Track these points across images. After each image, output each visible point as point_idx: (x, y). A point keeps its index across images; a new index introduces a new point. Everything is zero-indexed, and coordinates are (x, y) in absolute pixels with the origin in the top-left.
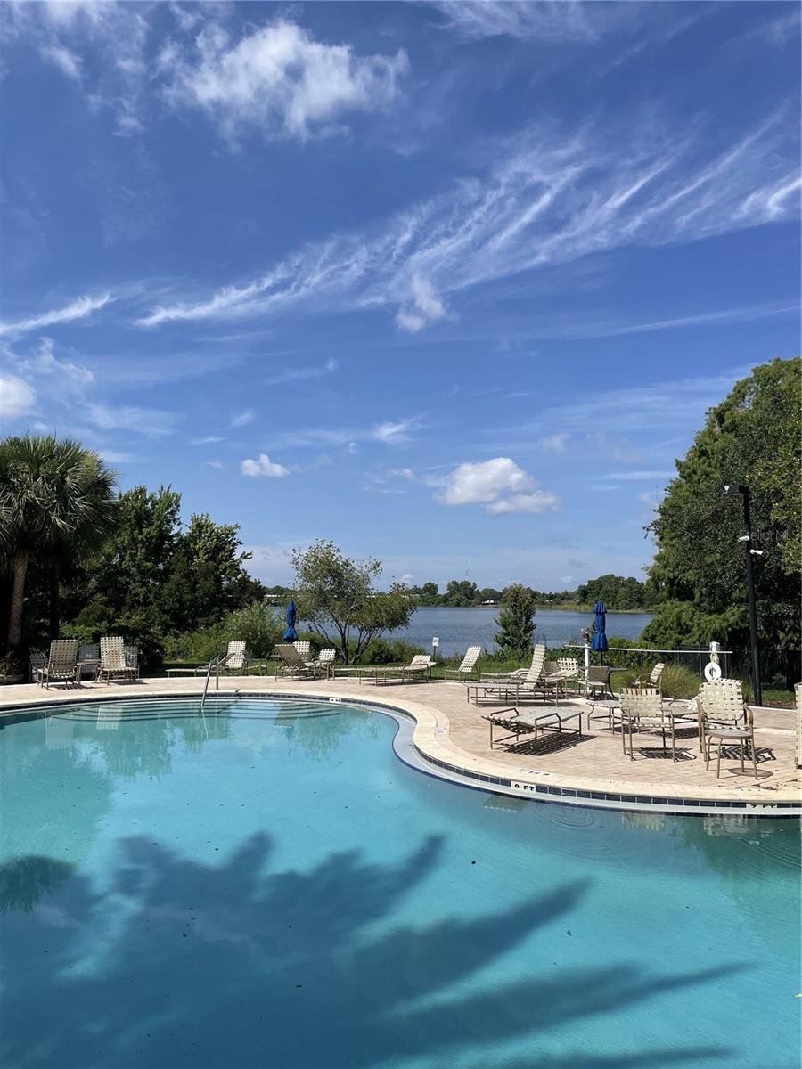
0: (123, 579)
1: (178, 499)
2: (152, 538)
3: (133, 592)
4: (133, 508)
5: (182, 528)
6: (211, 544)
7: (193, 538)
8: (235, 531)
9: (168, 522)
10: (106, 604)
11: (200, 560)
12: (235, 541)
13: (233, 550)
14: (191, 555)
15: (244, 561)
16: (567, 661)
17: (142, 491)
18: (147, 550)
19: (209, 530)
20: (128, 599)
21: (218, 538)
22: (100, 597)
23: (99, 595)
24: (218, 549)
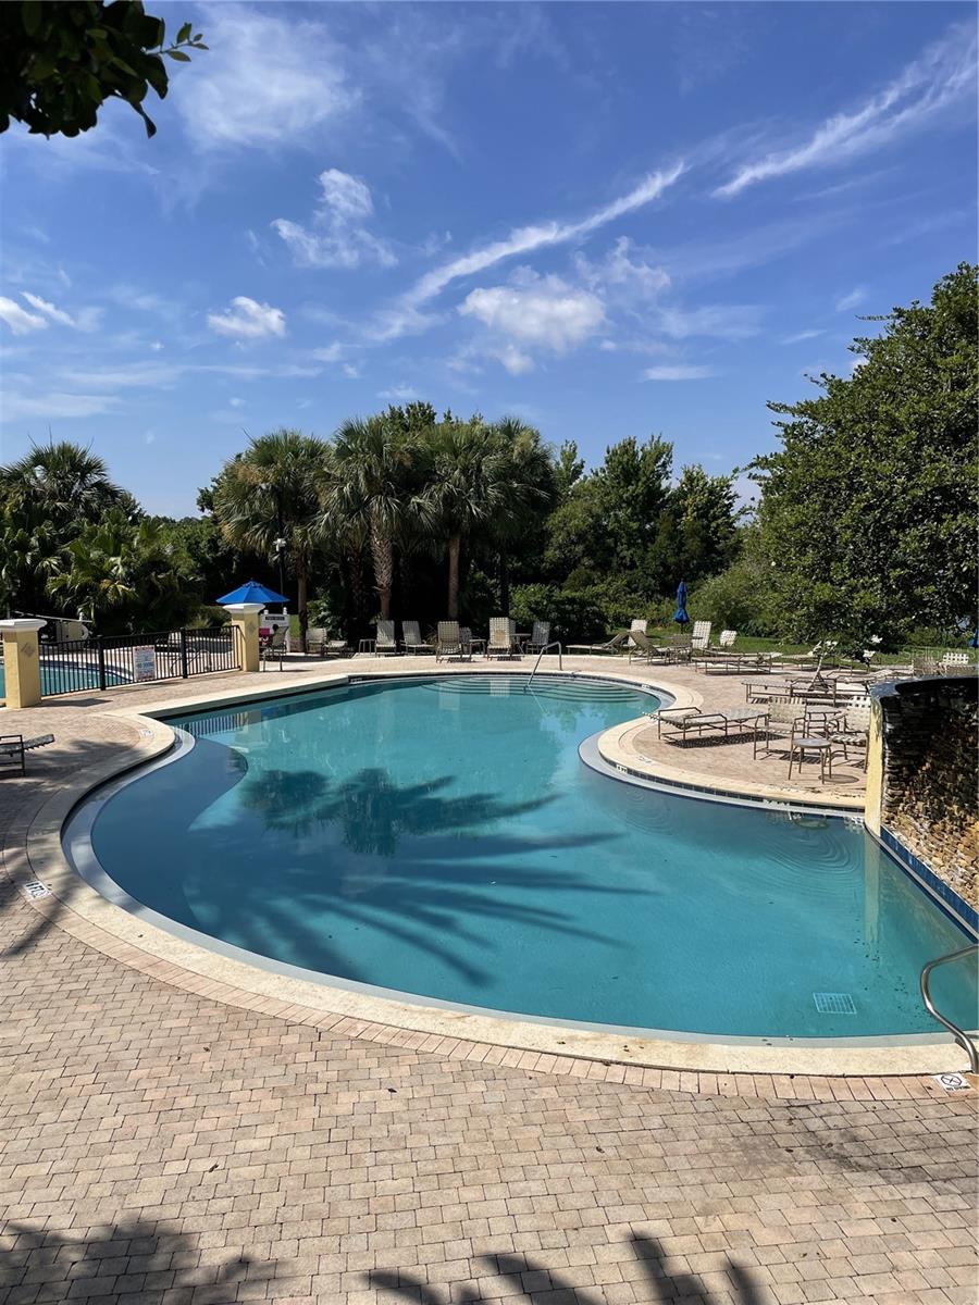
0: (610, 541)
1: (670, 450)
2: (638, 496)
3: (621, 555)
4: (620, 463)
5: (672, 483)
6: (701, 499)
7: (681, 494)
8: (730, 483)
9: (659, 476)
10: (593, 568)
11: (688, 518)
12: (731, 494)
13: (731, 505)
14: (679, 514)
15: (742, 516)
16: (952, 657)
17: (631, 443)
18: (634, 508)
19: (701, 483)
20: (615, 561)
21: (711, 493)
22: (586, 561)
23: (585, 559)
24: (712, 504)
